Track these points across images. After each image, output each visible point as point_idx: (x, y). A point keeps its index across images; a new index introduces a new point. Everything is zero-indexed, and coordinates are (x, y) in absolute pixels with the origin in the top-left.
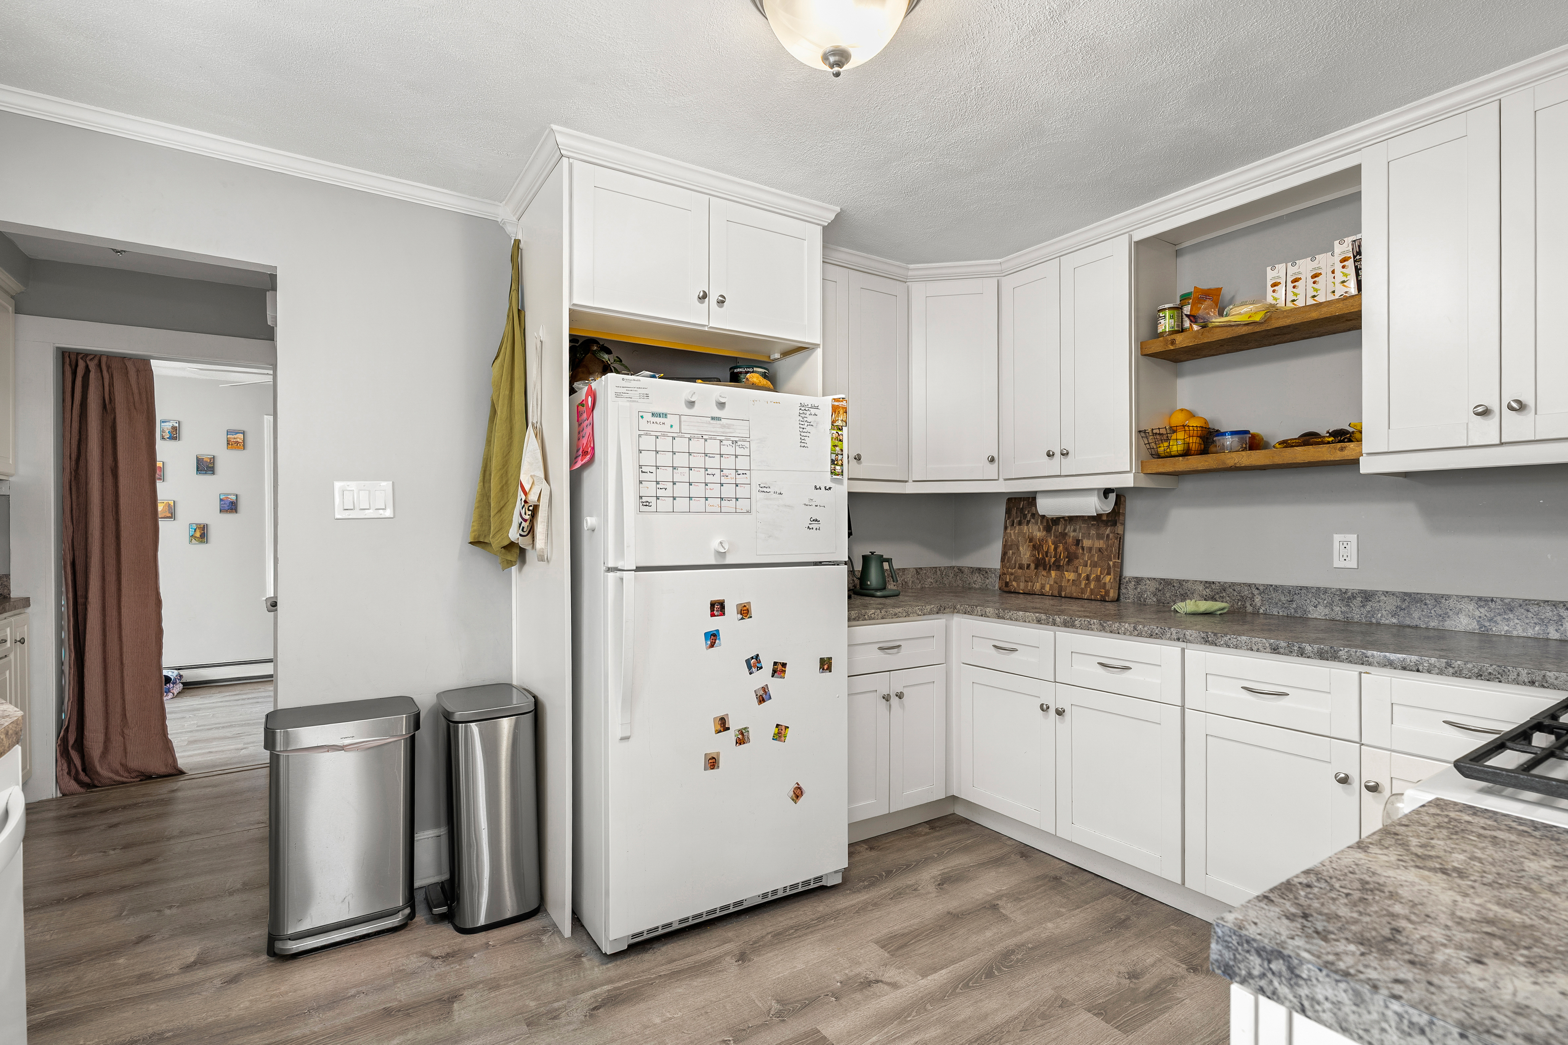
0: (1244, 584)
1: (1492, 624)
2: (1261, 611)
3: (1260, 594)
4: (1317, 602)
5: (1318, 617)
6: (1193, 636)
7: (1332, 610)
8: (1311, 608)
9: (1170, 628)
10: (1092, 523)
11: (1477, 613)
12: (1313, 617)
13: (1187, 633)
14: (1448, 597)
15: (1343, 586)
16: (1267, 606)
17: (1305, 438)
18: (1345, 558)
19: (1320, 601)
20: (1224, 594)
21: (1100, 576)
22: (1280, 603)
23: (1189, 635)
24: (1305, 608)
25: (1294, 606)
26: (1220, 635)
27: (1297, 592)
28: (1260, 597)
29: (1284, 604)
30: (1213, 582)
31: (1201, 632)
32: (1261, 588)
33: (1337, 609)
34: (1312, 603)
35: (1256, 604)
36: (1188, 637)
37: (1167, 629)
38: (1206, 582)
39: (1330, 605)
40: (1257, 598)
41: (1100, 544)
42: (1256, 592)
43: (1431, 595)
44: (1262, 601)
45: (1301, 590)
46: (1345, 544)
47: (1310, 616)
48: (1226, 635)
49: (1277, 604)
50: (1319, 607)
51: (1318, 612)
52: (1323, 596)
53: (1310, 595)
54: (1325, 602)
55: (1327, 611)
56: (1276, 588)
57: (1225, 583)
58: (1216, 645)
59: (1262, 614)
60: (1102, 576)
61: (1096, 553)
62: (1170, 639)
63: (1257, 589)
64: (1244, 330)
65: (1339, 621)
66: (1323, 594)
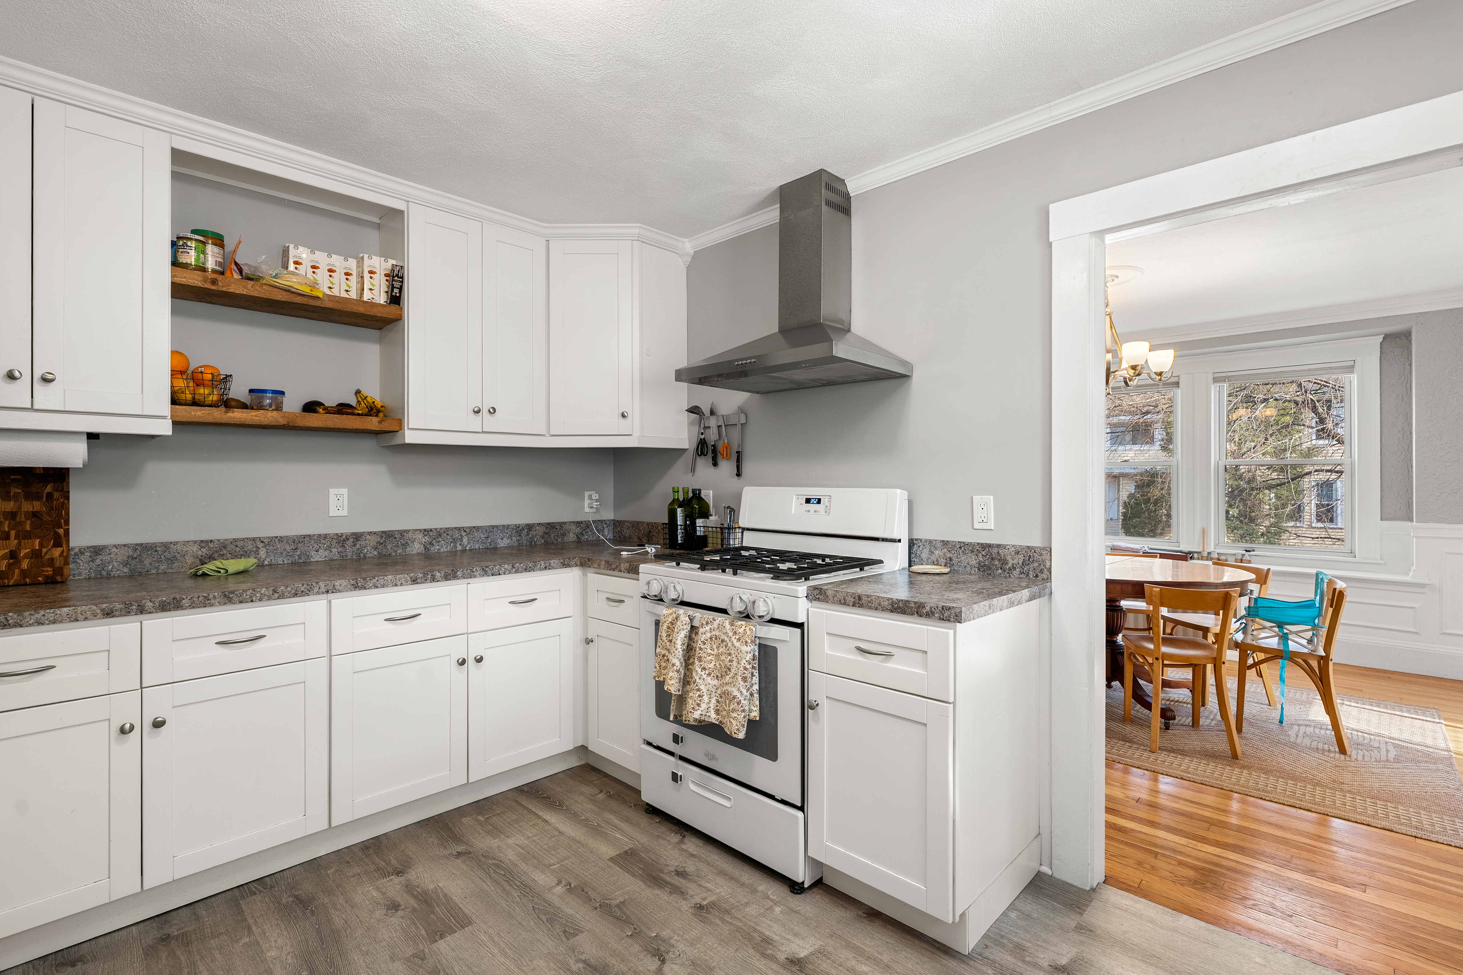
0: (247, 539)
1: (431, 546)
2: (266, 563)
3: (265, 546)
4: (318, 547)
5: (319, 560)
6: (343, 585)
7: (331, 552)
8: (313, 553)
9: (317, 583)
10: (12, 477)
11: (424, 540)
12: (315, 560)
13: (336, 583)
14: (407, 531)
15: (339, 531)
16: (272, 557)
17: (340, 408)
18: (338, 508)
19: (321, 545)
20: (225, 552)
21: (40, 550)
22: (285, 552)
23: (339, 585)
24: (308, 553)
25: (298, 553)
26: (369, 578)
27: (301, 540)
28: (264, 550)
29: (289, 553)
30: (211, 541)
31: (351, 580)
32: (266, 541)
33: (334, 550)
34: (314, 548)
35: (260, 557)
36: (337, 588)
37: (314, 584)
38: (202, 541)
39: (329, 548)
40: (262, 551)
41: (37, 506)
42: (260, 545)
43: (399, 531)
44: (267, 552)
45: (304, 538)
46: (338, 496)
47: (312, 560)
48: (374, 578)
49: (282, 553)
50: (320, 551)
51: (319, 556)
52: (323, 541)
53: (313, 542)
54: (325, 546)
55: (326, 553)
56: (281, 539)
57: (226, 540)
58: (365, 589)
59: (267, 565)
60: (44, 550)
61: (27, 519)
62: (318, 593)
63: (262, 542)
64: (298, 300)
65: (336, 560)
66: (323, 540)
